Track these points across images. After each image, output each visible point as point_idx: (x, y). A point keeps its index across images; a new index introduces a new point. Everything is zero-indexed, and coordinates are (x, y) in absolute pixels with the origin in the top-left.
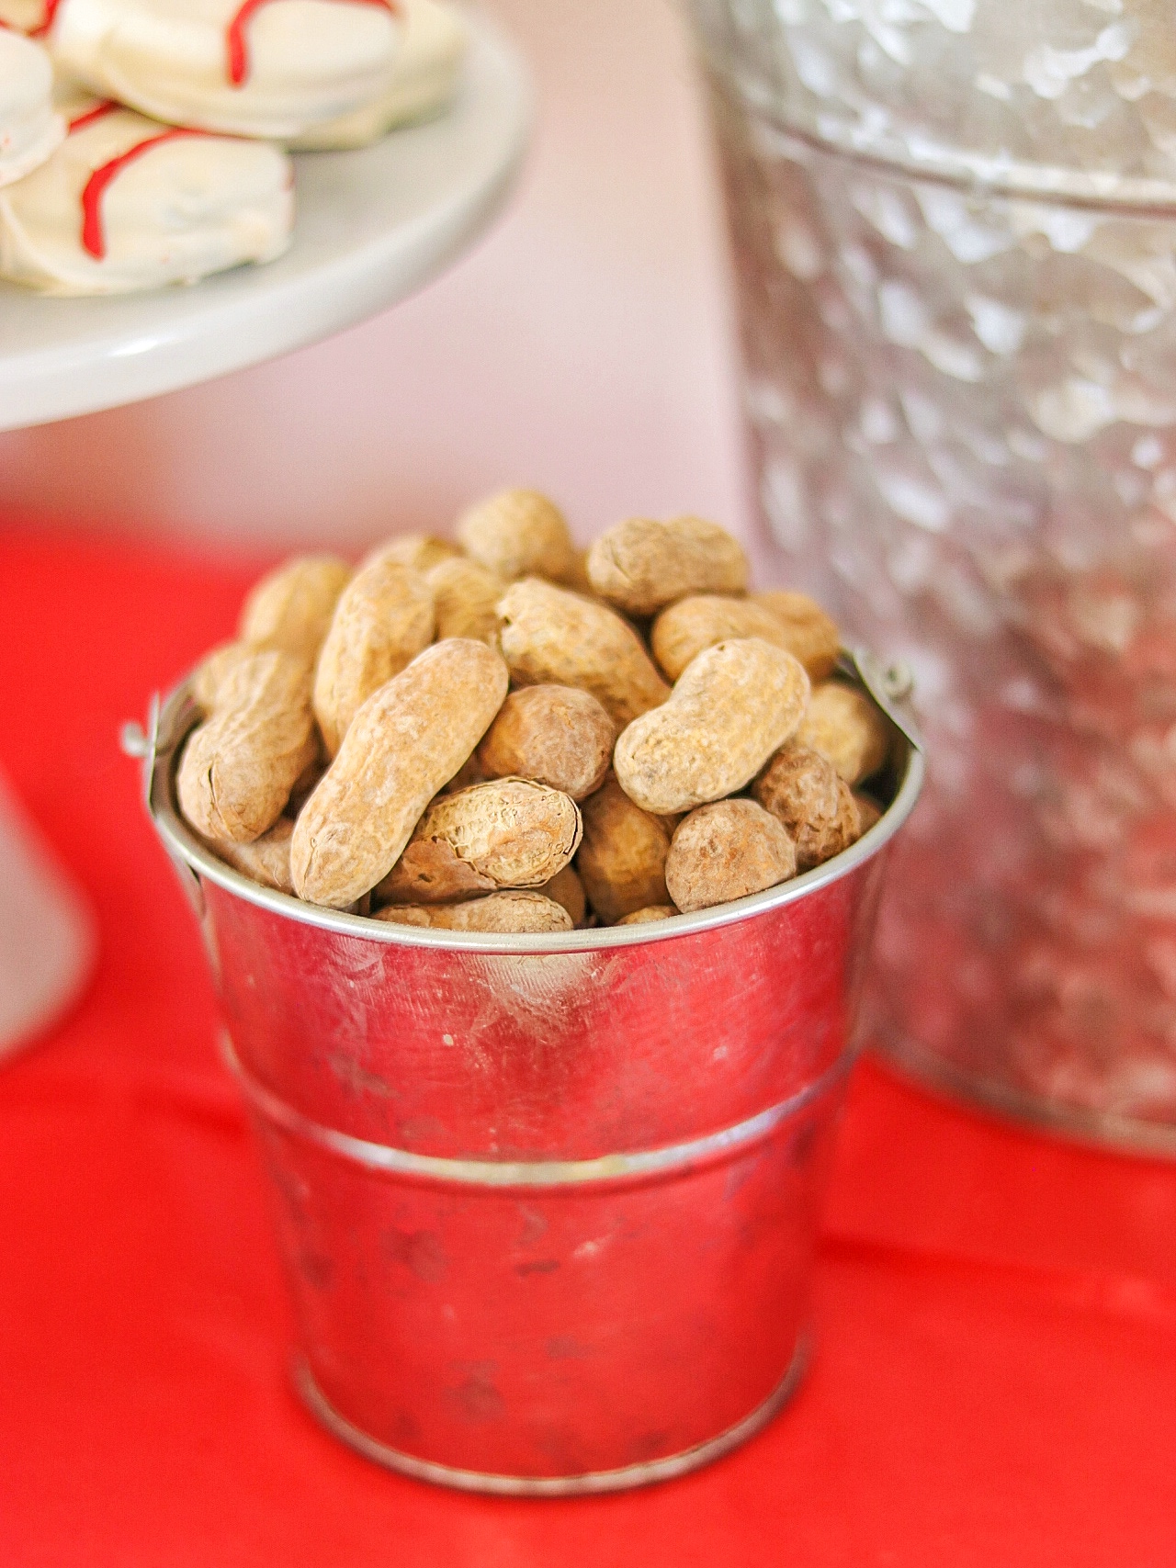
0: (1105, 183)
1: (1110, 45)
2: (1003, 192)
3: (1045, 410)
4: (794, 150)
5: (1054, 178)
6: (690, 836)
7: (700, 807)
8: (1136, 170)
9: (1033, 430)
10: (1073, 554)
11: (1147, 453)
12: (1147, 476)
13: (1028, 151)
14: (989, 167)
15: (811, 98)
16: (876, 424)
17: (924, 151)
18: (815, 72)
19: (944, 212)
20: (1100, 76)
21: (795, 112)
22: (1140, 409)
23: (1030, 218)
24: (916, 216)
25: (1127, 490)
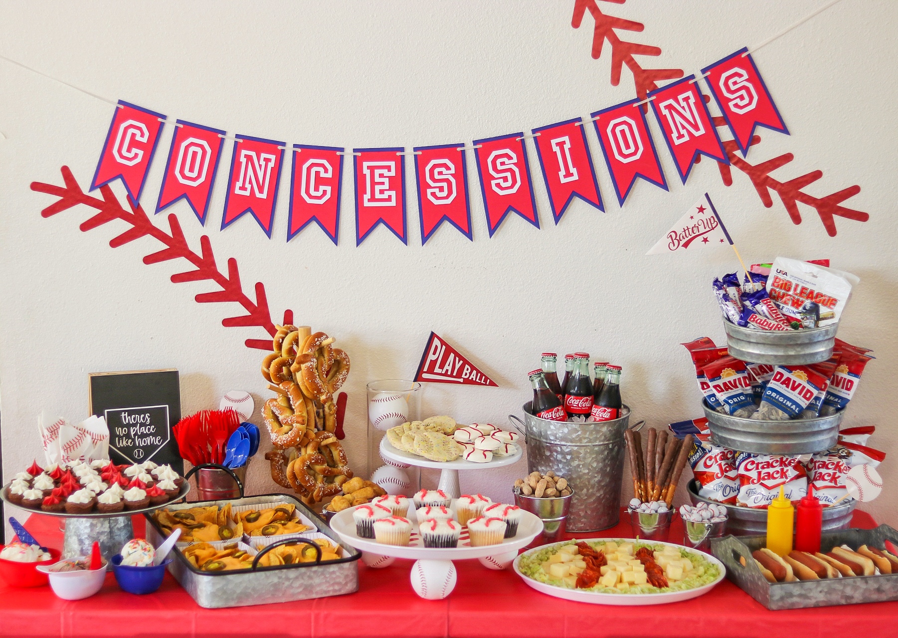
0: (578, 444)
1: (579, 433)
2: (570, 446)
3: (572, 464)
4: (548, 444)
5: (574, 444)
6: (563, 491)
7: (563, 490)
8: (581, 443)
9: (571, 466)
10: (574, 476)
11: (581, 466)
12: (581, 468)
13: (572, 442)
14: (568, 444)
15: (550, 440)
16: (556, 467)
17: (563, 443)
18: (552, 438)
19: (564, 448)
20: (578, 435)
21: (548, 441)
22: (580, 463)
23: (573, 447)
24: (561, 448)
25: (579, 470)
